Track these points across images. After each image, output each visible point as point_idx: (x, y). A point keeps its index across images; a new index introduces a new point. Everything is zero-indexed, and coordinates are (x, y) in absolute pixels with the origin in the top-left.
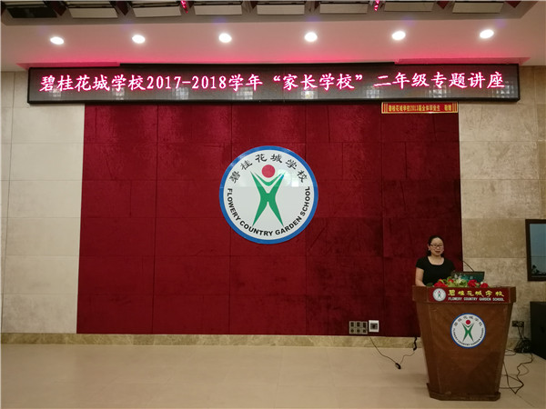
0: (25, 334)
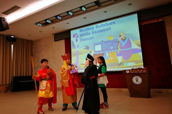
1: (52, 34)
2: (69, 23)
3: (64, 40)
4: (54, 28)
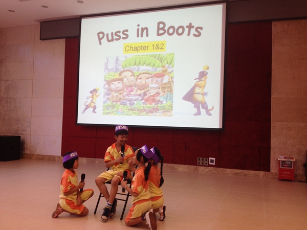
0: (39, 155)
1: (36, 20)
2: (82, 2)
3: (64, 39)
4: (47, 7)
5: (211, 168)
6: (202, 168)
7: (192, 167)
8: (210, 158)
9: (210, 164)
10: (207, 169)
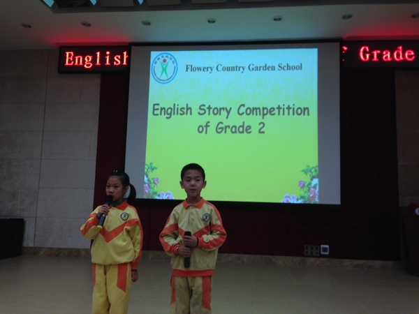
0: (51, 248)
5: (324, 259)
6: (311, 260)
7: (297, 259)
8: (322, 246)
9: (322, 253)
10: (318, 261)
